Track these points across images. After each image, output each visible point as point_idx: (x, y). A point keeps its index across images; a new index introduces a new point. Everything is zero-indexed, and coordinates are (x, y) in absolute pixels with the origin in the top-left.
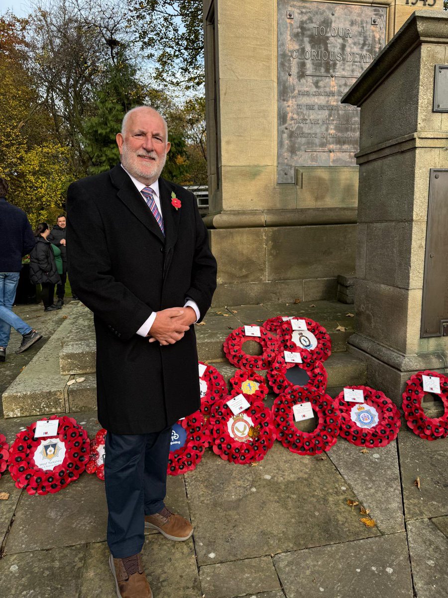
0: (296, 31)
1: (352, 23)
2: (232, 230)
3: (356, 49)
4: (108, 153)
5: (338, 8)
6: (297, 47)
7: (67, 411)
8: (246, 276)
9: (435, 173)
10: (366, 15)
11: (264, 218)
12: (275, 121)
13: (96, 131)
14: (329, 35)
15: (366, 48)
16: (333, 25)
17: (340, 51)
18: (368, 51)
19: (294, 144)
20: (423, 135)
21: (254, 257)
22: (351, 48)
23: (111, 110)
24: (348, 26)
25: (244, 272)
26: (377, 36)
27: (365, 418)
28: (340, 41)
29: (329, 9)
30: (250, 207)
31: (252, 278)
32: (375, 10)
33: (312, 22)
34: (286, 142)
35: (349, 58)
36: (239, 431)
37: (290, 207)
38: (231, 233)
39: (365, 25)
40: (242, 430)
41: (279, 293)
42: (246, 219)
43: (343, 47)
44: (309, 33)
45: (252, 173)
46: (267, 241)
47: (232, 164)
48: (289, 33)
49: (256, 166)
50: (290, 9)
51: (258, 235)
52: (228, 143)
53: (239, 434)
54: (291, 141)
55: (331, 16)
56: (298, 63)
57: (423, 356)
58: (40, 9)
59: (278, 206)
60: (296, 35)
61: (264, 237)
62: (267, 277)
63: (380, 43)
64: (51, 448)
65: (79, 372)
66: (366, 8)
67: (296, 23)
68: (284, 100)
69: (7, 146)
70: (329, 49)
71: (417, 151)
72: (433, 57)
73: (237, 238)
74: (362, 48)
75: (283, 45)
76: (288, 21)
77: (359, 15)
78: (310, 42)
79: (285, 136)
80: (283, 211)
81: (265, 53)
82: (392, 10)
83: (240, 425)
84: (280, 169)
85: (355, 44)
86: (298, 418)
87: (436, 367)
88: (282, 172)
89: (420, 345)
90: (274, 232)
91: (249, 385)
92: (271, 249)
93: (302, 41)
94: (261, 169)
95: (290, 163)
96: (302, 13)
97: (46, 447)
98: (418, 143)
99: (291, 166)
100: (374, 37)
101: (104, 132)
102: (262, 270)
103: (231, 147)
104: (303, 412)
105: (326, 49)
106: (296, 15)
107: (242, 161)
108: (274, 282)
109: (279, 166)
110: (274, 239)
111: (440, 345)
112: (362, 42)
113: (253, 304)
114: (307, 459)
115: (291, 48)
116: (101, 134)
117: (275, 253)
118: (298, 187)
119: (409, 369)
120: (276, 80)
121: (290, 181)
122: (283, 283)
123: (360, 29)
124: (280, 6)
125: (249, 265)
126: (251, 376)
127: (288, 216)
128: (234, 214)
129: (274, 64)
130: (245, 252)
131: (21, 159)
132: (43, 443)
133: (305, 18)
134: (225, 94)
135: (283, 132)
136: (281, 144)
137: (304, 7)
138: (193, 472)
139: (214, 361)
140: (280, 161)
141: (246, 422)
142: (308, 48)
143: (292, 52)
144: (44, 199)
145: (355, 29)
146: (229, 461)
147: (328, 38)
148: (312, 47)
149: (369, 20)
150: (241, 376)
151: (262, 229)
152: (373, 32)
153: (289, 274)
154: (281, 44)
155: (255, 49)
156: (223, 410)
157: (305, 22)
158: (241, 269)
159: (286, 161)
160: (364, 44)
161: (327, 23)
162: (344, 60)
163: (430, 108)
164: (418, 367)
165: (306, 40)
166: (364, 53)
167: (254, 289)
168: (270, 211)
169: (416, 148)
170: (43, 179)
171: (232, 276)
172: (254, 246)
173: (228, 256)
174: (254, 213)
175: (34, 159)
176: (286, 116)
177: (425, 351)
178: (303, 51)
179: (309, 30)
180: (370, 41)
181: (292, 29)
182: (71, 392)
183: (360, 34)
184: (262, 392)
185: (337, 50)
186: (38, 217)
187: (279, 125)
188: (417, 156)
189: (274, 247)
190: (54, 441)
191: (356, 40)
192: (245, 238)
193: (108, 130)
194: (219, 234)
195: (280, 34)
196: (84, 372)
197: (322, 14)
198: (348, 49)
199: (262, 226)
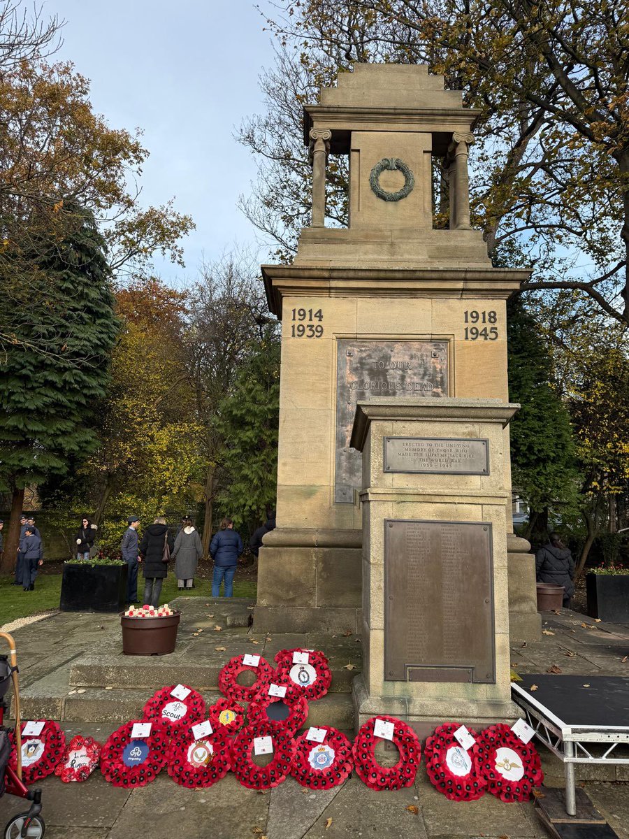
0: (355, 366)
1: (412, 357)
2: (280, 549)
3: (416, 379)
4: (241, 435)
5: (396, 345)
6: (356, 380)
7: (62, 720)
8: (293, 600)
9: (388, 523)
10: (426, 350)
11: (315, 538)
12: (333, 444)
13: (231, 412)
14: (388, 368)
15: (427, 377)
16: (392, 359)
17: (399, 381)
18: (429, 380)
19: (353, 465)
20: (375, 490)
21: (302, 579)
22: (411, 378)
23: (250, 391)
24: (407, 359)
25: (291, 594)
26: (438, 367)
27: (322, 759)
28: (400, 372)
29: (388, 346)
30: (304, 525)
31: (300, 602)
32: (435, 345)
33: (371, 358)
34: (344, 464)
35: (410, 387)
36: (197, 756)
37: (347, 528)
38: (279, 552)
39: (425, 358)
40: (200, 756)
41: (329, 621)
42: (296, 538)
43: (403, 378)
44: (368, 367)
45: (308, 492)
46: (317, 562)
47: (288, 483)
48: (348, 367)
49: (311, 486)
50: (349, 348)
51: (308, 555)
52: (284, 464)
53: (196, 760)
54: (349, 463)
55: (389, 352)
56: (357, 393)
57: (387, 700)
58: (197, 284)
59: (334, 525)
60: (356, 370)
61: (314, 558)
62: (316, 603)
63: (441, 373)
64: (33, 748)
65: (85, 685)
66: (425, 344)
67: (355, 360)
68: (342, 426)
69: (140, 424)
70: (389, 380)
71: (371, 503)
72: (382, 430)
73: (285, 558)
74: (423, 378)
75: (342, 378)
76: (348, 358)
77: (419, 350)
78: (369, 375)
79: (343, 458)
80: (340, 531)
81: (323, 386)
82: (452, 345)
83: (200, 751)
84: (338, 489)
85: (415, 374)
86: (258, 752)
87: (396, 713)
88: (340, 493)
89: (384, 688)
90: (325, 554)
91: (227, 716)
92: (322, 571)
93: (362, 374)
94: (316, 489)
95: (349, 484)
96: (361, 351)
97: (29, 746)
98: (371, 497)
99: (349, 486)
100: (435, 368)
101: (239, 413)
102: (311, 594)
103: (288, 468)
104: (263, 745)
105: (386, 380)
106: (356, 353)
107: (298, 481)
108: (324, 610)
109: (337, 486)
110: (325, 560)
111: (406, 690)
112: (422, 373)
113: (299, 633)
114: (249, 792)
115: (350, 380)
116: (236, 415)
117: (325, 576)
118: (355, 507)
119: (368, 711)
120: (334, 408)
121: (348, 501)
122: (333, 610)
123: (420, 362)
124: (340, 347)
125: (296, 588)
126: (232, 706)
127: (342, 536)
128: (286, 532)
129: (333, 395)
130: (292, 572)
131: (152, 438)
132: (29, 742)
133: (364, 355)
134: (284, 422)
135: (341, 454)
136: (339, 466)
137: (363, 346)
138: (142, 788)
139: (211, 688)
140: (338, 481)
141: (207, 749)
142: (367, 379)
143: (351, 384)
144: (167, 484)
145: (415, 362)
146: (179, 783)
147: (387, 371)
148: (371, 379)
149: (429, 354)
150: (223, 705)
151: (312, 549)
152: (434, 363)
153: (341, 601)
154: (340, 378)
155: (314, 383)
156: (187, 734)
157: (365, 358)
158: (288, 591)
159: (344, 481)
160: (425, 375)
161: (386, 358)
162: (403, 389)
163: (381, 469)
164: (377, 711)
165: (366, 372)
166: (425, 382)
167: (300, 615)
168: (324, 531)
169: (369, 501)
170: (171, 460)
171: (277, 598)
172: (304, 566)
173: (275, 576)
174: (307, 531)
175: (163, 438)
176: (345, 440)
177: (391, 694)
178: (362, 382)
179: (368, 364)
180: (431, 371)
181: (351, 364)
182: (68, 701)
183: (420, 366)
184: (238, 723)
185: (397, 381)
186: (159, 503)
187: (338, 447)
188: (371, 508)
189: (324, 569)
190: (38, 741)
191: (416, 371)
192: (293, 559)
193: (244, 412)
194: (266, 553)
195: (339, 368)
196: (89, 685)
197: (380, 351)
198: (408, 380)
199: (314, 546)
